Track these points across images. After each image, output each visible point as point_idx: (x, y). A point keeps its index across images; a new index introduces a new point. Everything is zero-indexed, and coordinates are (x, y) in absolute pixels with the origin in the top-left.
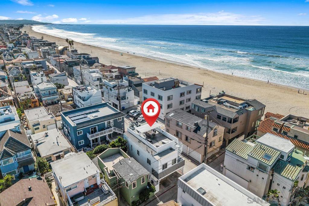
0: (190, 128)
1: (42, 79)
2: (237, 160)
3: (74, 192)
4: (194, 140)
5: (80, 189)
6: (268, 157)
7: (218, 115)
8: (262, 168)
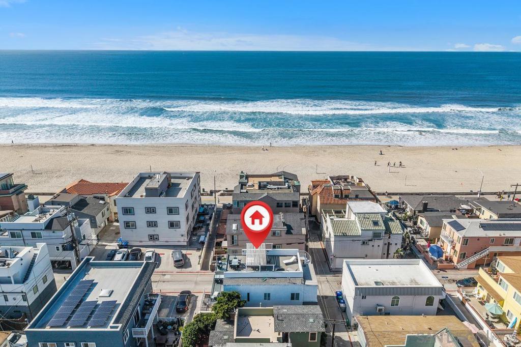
0: (279, 232)
2: (353, 240)
4: (291, 244)
6: (376, 223)
7: (278, 204)
8: (377, 236)
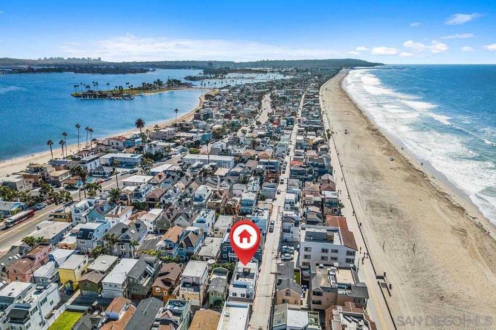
1: (253, 187)
3: (186, 280)
5: (190, 281)
